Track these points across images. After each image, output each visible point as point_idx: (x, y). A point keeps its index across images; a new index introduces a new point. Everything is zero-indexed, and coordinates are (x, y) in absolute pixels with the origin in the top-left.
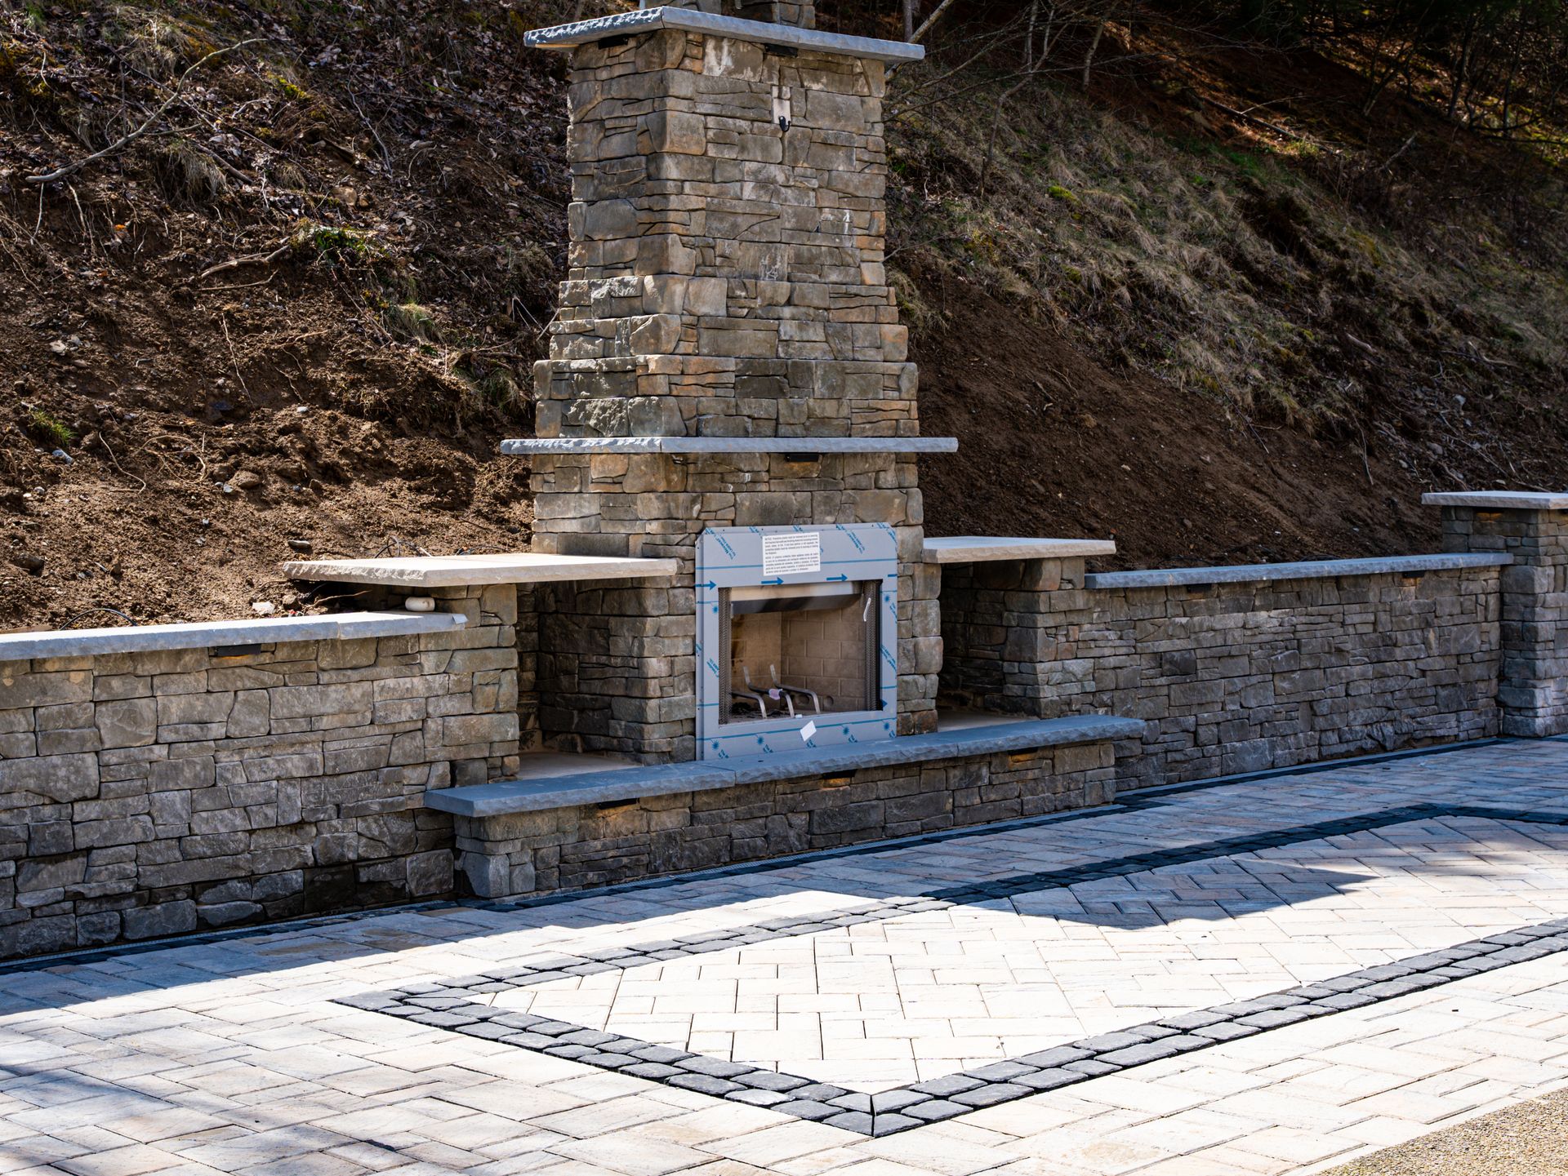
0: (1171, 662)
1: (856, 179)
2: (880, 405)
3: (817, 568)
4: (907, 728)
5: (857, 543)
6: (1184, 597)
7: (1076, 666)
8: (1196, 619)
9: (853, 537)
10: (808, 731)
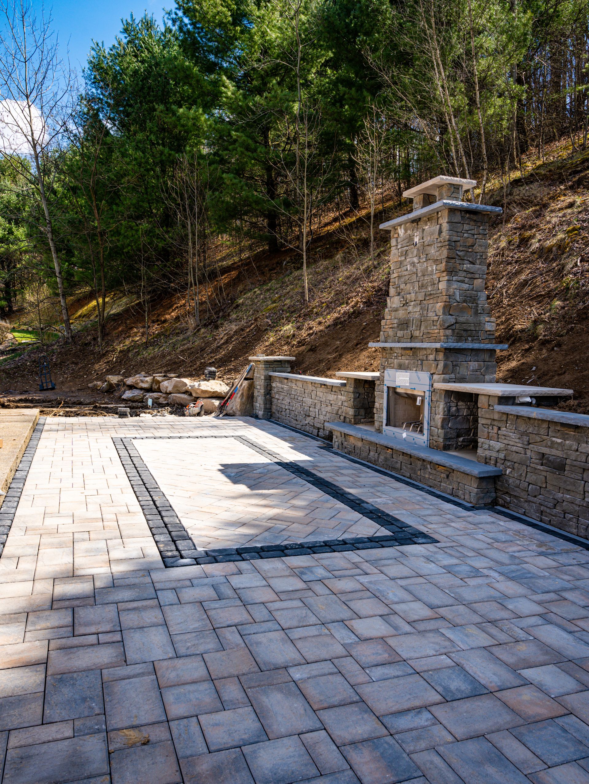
0: (548, 459)
1: (437, 253)
2: (431, 331)
3: (408, 384)
4: (432, 446)
5: (419, 378)
6: (559, 428)
7: (497, 445)
8: (567, 442)
9: (418, 376)
10: (404, 435)
